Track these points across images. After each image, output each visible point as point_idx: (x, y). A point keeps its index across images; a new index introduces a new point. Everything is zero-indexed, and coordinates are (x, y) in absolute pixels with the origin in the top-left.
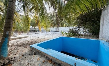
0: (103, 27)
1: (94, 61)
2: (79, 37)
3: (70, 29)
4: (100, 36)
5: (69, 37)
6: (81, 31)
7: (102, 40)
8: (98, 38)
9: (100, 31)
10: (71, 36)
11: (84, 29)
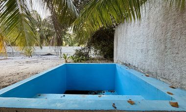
0: (117, 48)
1: (112, 92)
2: (92, 62)
3: (77, 50)
4: (115, 58)
5: (78, 63)
6: (92, 53)
7: (117, 63)
8: (112, 61)
9: (114, 52)
10: (81, 62)
11: (95, 51)
